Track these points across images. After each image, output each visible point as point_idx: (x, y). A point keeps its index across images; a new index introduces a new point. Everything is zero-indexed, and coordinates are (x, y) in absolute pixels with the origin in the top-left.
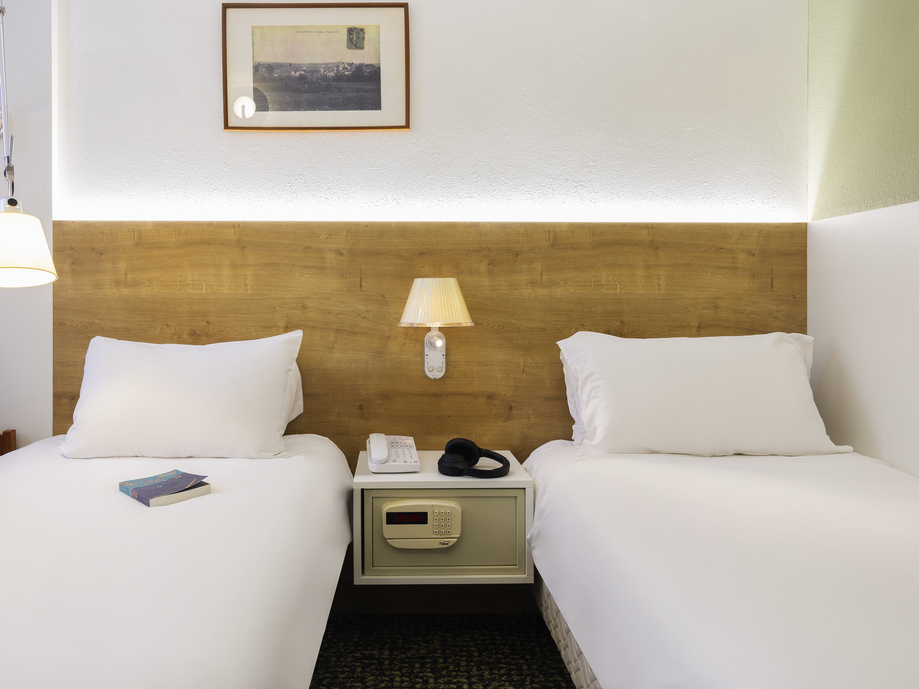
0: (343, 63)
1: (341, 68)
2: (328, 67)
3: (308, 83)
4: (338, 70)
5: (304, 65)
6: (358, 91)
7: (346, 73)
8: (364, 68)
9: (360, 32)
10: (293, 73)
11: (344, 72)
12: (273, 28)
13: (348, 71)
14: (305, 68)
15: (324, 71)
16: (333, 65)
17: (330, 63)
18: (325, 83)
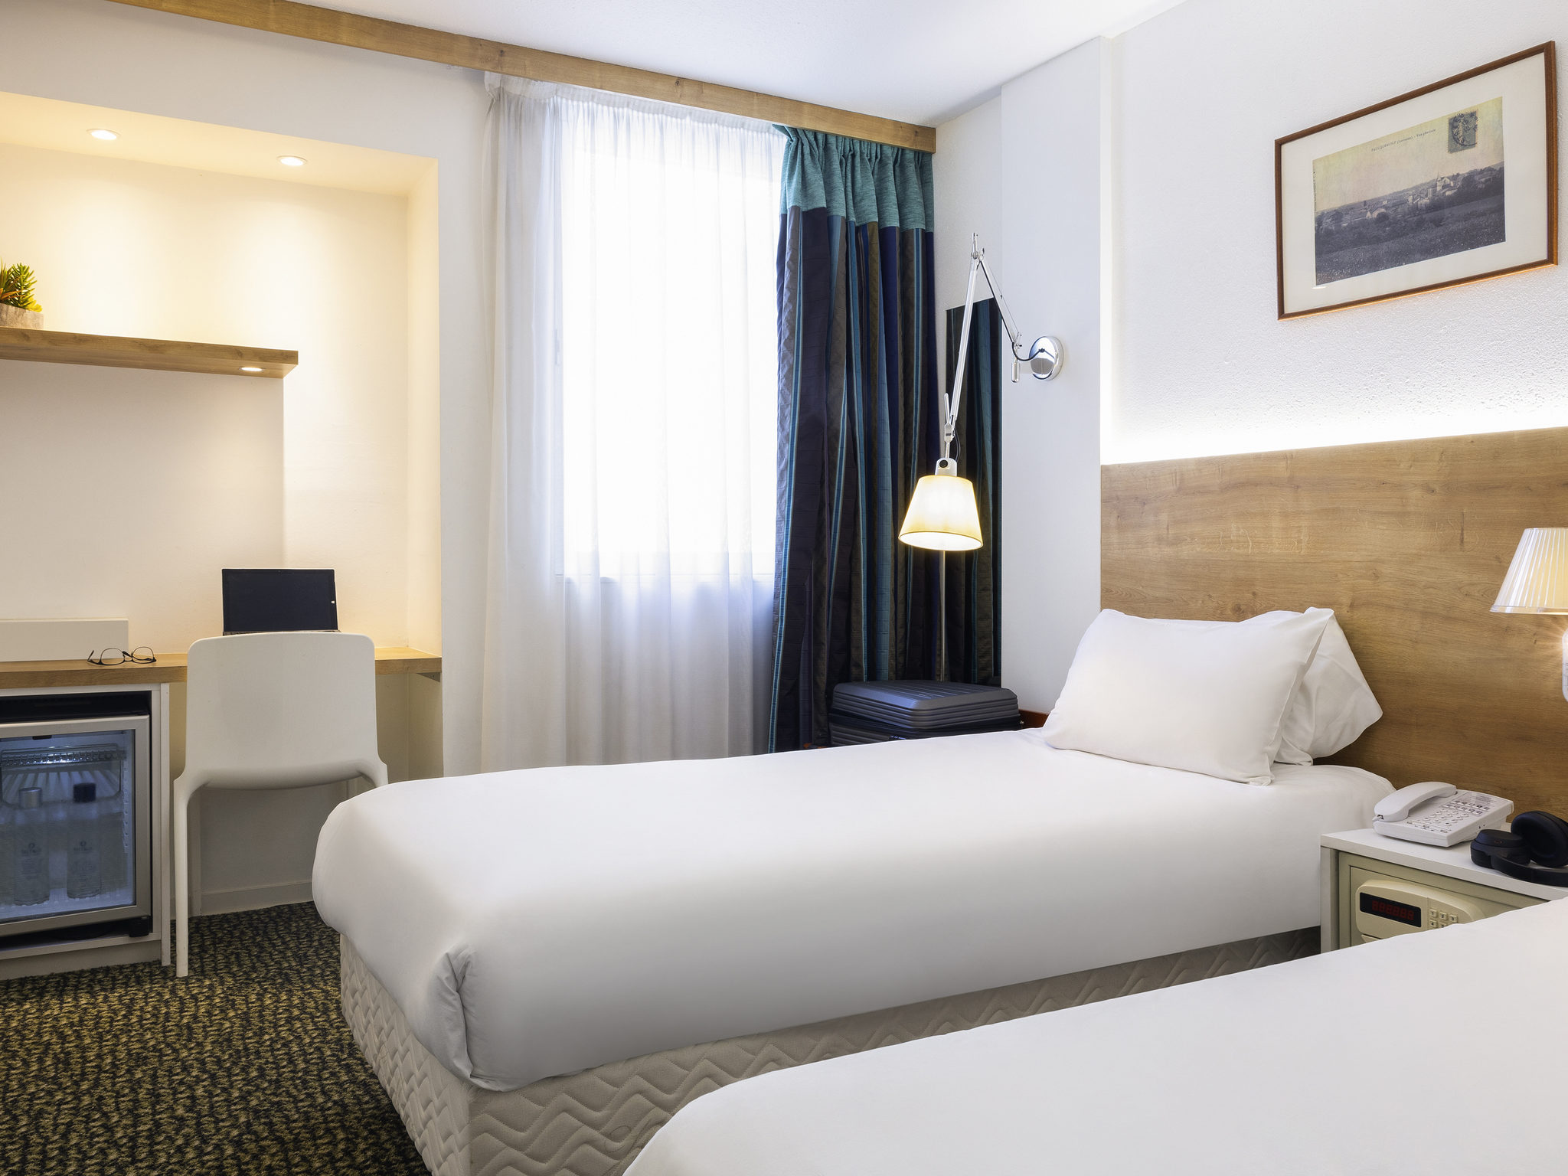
0: (1442, 178)
1: (1439, 188)
2: (1418, 191)
3: (1389, 225)
4: (1434, 191)
5: (1384, 198)
6: (1467, 217)
7: (1448, 193)
8: (1477, 178)
9: (1470, 119)
10: (1369, 214)
11: (1445, 193)
12: (1339, 154)
13: (1451, 188)
14: (1385, 203)
15: (1414, 200)
16: (1425, 187)
17: (1422, 185)
18: (1415, 218)
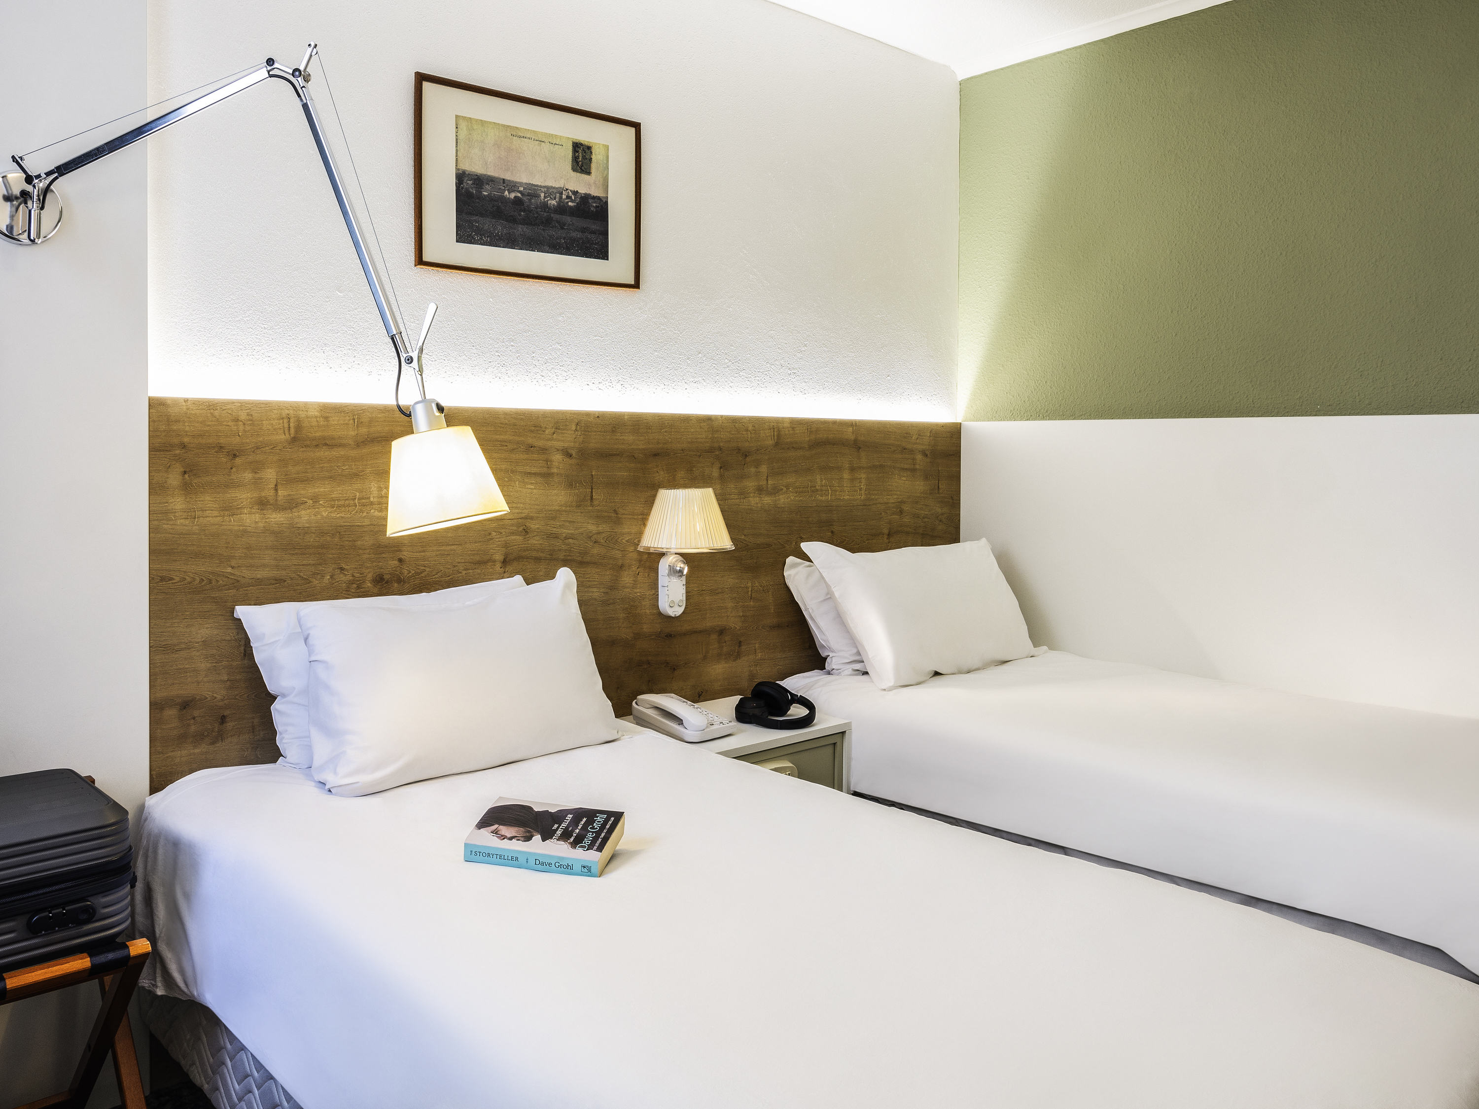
0: (567, 189)
1: (564, 197)
2: (550, 191)
3: (524, 211)
4: (561, 198)
5: (521, 184)
6: (583, 230)
7: (570, 204)
8: (590, 201)
9: (587, 151)
10: (506, 193)
11: (568, 202)
12: (483, 123)
13: (572, 201)
14: (521, 189)
15: (545, 197)
16: (555, 191)
17: (552, 187)
18: (545, 214)
